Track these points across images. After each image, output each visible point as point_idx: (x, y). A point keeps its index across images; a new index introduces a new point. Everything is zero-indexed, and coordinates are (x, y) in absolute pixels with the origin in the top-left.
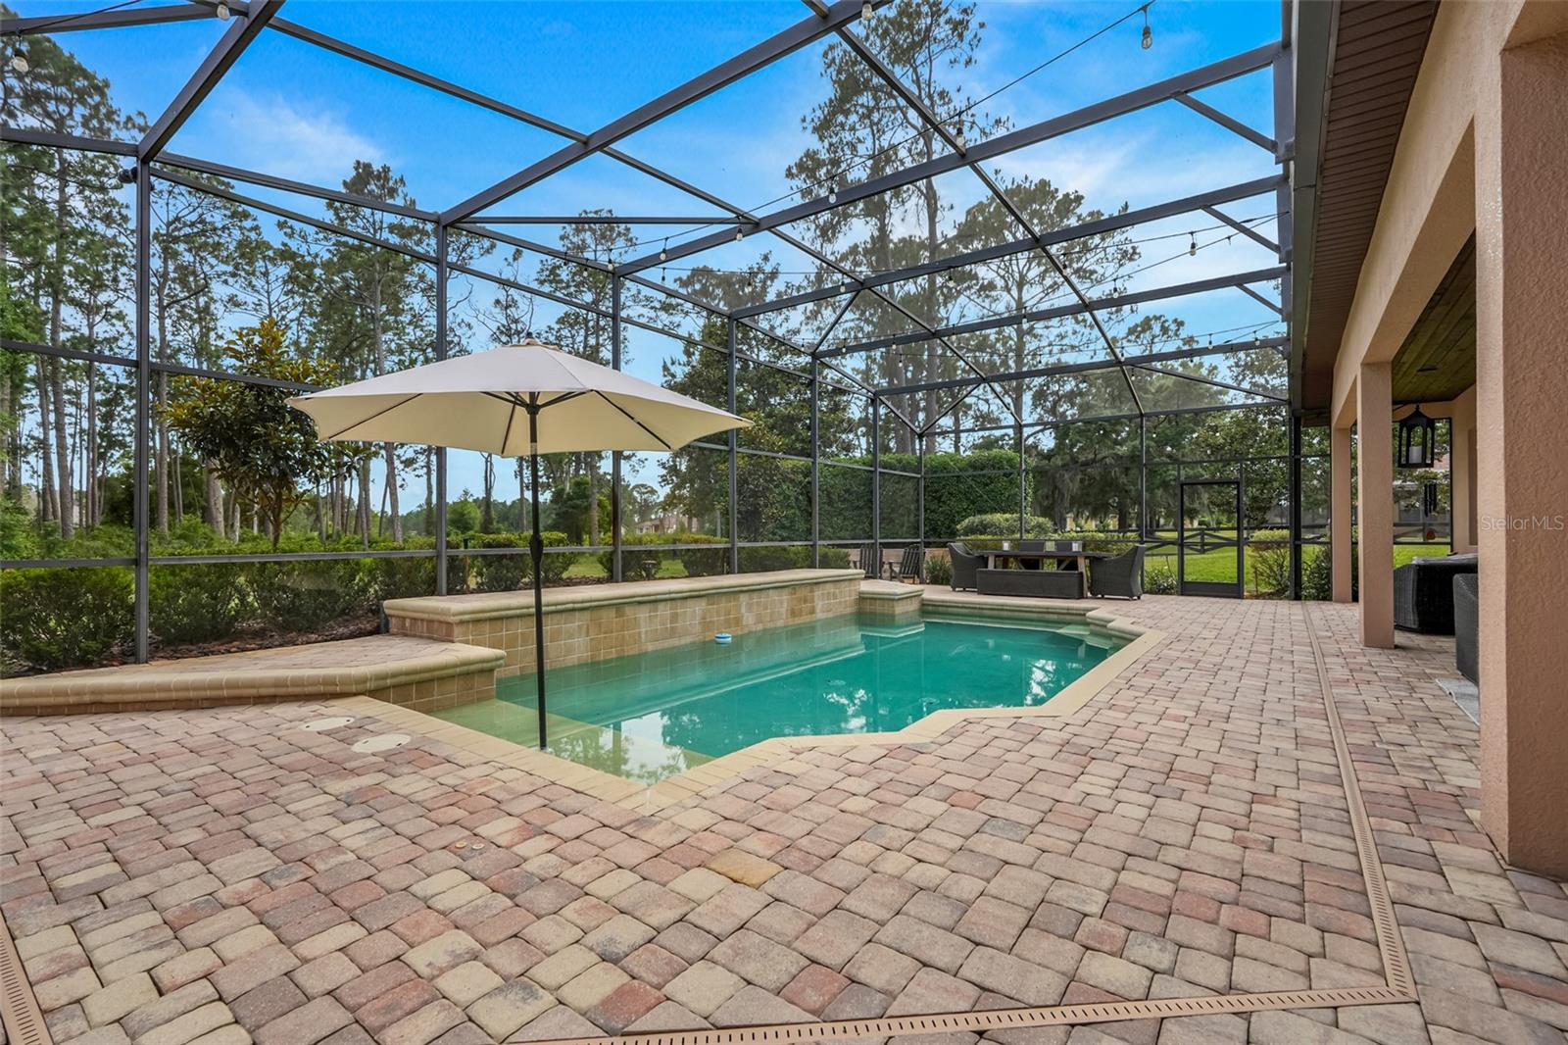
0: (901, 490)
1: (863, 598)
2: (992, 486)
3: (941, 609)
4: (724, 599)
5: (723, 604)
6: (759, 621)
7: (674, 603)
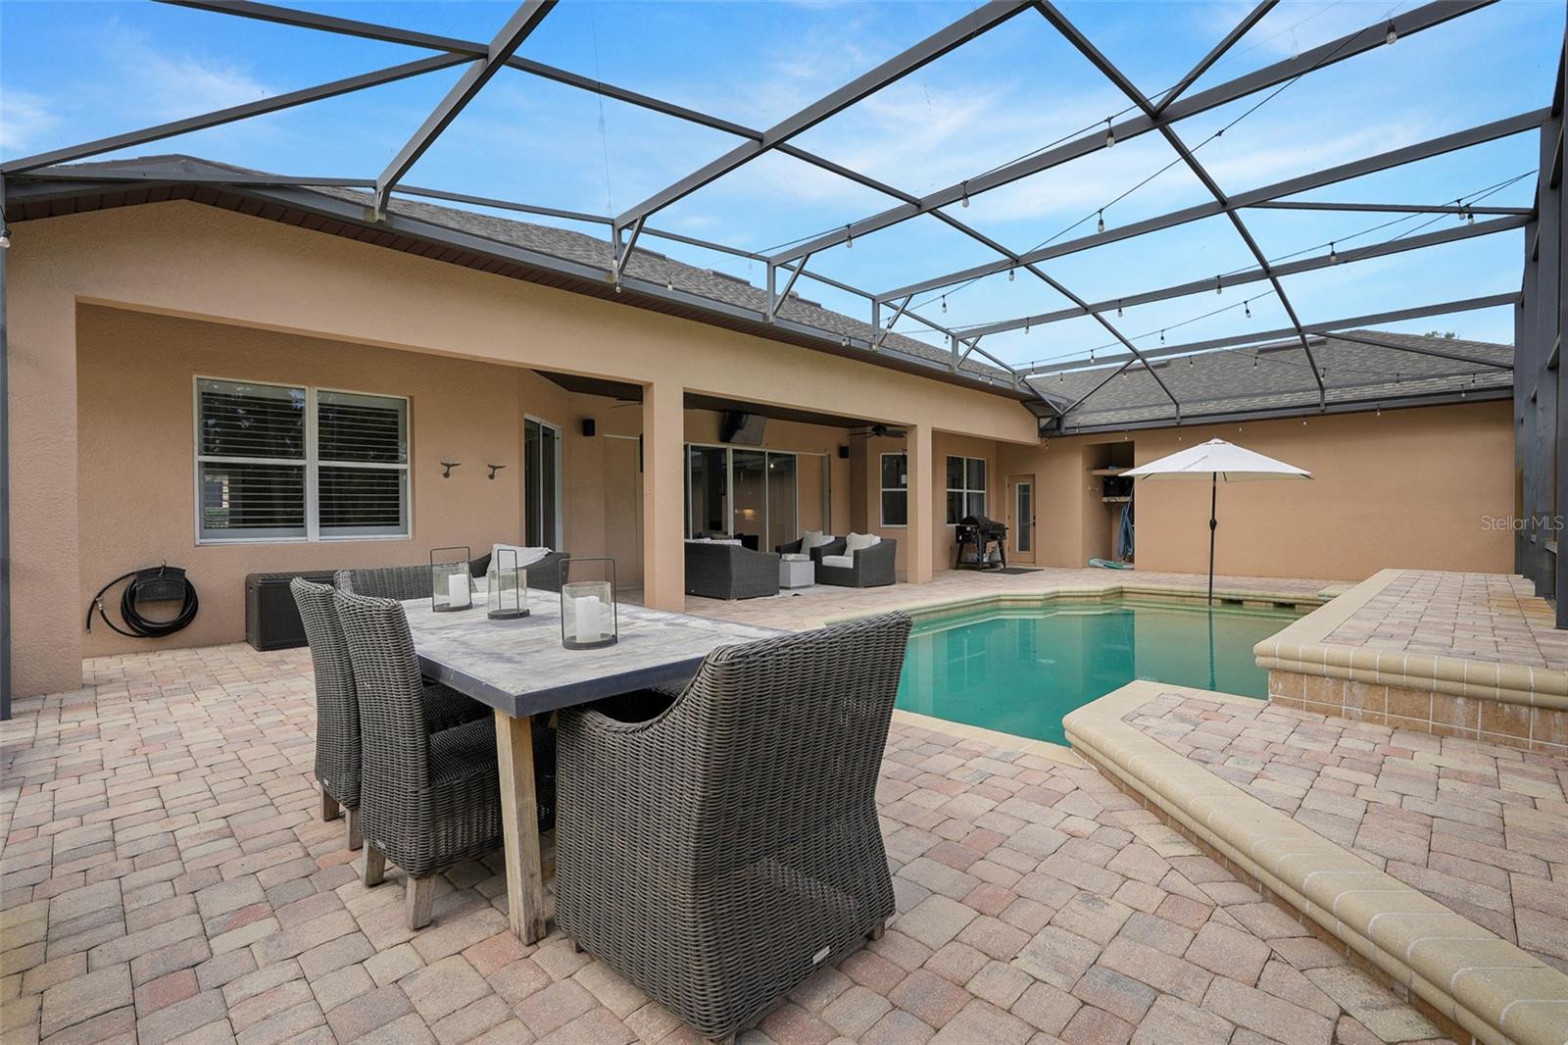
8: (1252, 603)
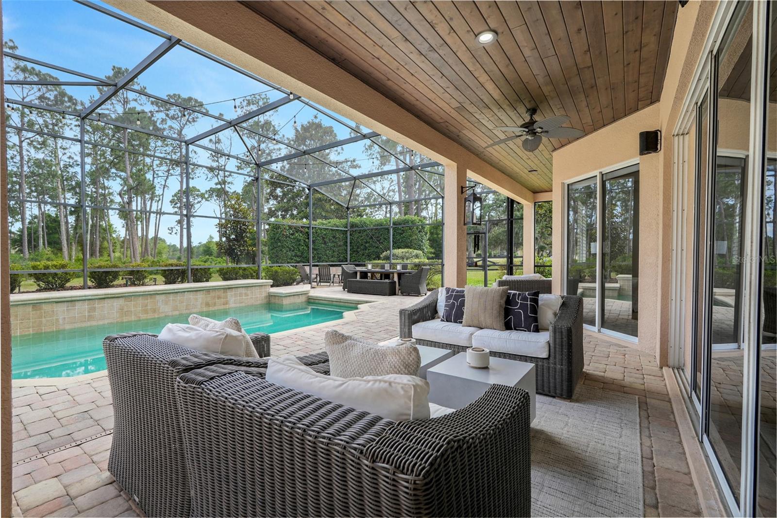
0: (361, 236)
1: (270, 296)
2: (404, 235)
3: (317, 301)
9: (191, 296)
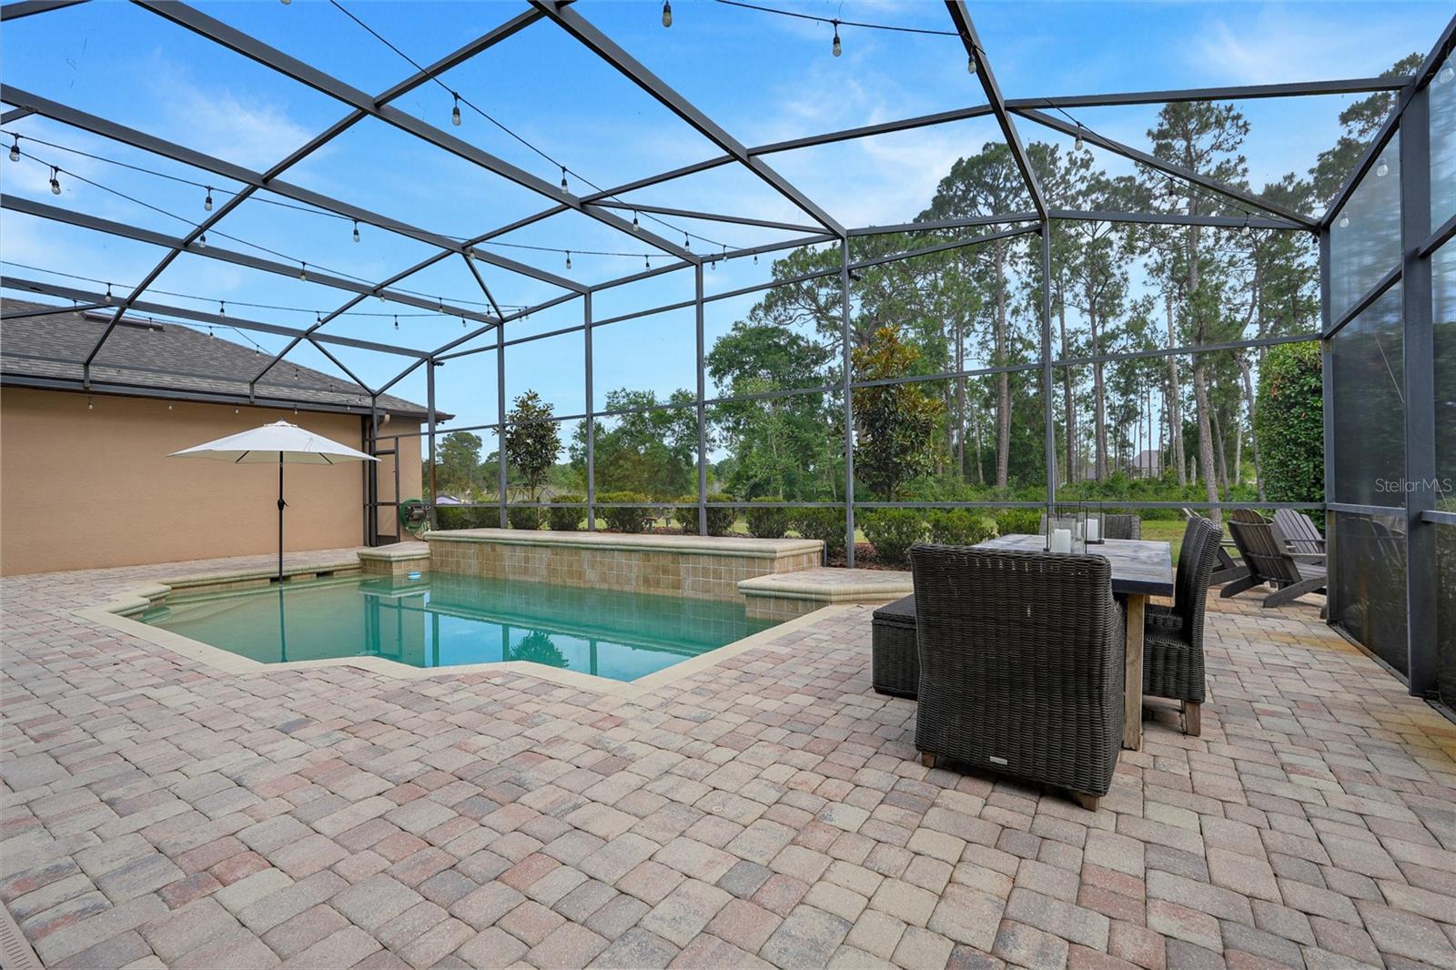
4: (566, 552)
5: (566, 556)
6: (604, 579)
7: (526, 548)
8: (299, 577)
9: (621, 559)
